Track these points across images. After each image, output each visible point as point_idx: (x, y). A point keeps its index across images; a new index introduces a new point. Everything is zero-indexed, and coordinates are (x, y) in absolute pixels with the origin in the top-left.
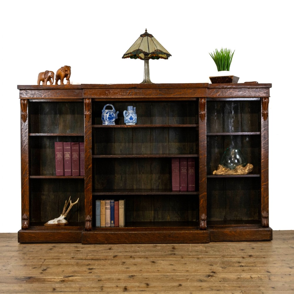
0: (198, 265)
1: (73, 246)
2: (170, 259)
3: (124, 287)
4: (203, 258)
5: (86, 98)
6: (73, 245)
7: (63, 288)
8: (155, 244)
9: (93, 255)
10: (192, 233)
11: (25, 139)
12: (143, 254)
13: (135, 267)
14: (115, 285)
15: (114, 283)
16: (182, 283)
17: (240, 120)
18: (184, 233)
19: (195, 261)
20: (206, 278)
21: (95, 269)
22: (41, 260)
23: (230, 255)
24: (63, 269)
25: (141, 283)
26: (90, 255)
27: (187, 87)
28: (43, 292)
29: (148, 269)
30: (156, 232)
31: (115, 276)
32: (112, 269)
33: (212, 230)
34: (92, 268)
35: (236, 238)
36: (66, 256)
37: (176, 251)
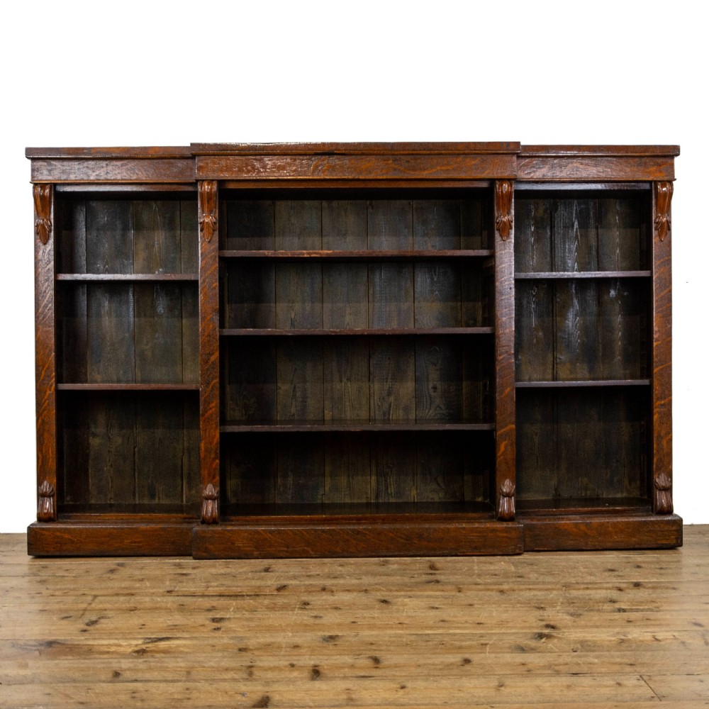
0: (506, 607)
1: (169, 563)
2: (426, 593)
3: (311, 668)
4: (514, 590)
5: (203, 181)
6: (172, 561)
7: (142, 670)
8: (382, 559)
9: (223, 585)
10: (477, 528)
11: (46, 288)
12: (354, 581)
13: (336, 613)
14: (287, 663)
15: (284, 656)
16: (472, 656)
17: (594, 243)
18: (457, 528)
19: (496, 598)
20: (534, 641)
21: (229, 619)
22: (85, 598)
23: (584, 583)
24: (141, 621)
25: (358, 655)
26: (216, 584)
27: (466, 152)
28: (84, 682)
29: (374, 618)
30: (386, 527)
31: (284, 638)
32: (274, 618)
33: (528, 522)
34: (222, 616)
35: (589, 543)
36: (150, 587)
37: (440, 574)
